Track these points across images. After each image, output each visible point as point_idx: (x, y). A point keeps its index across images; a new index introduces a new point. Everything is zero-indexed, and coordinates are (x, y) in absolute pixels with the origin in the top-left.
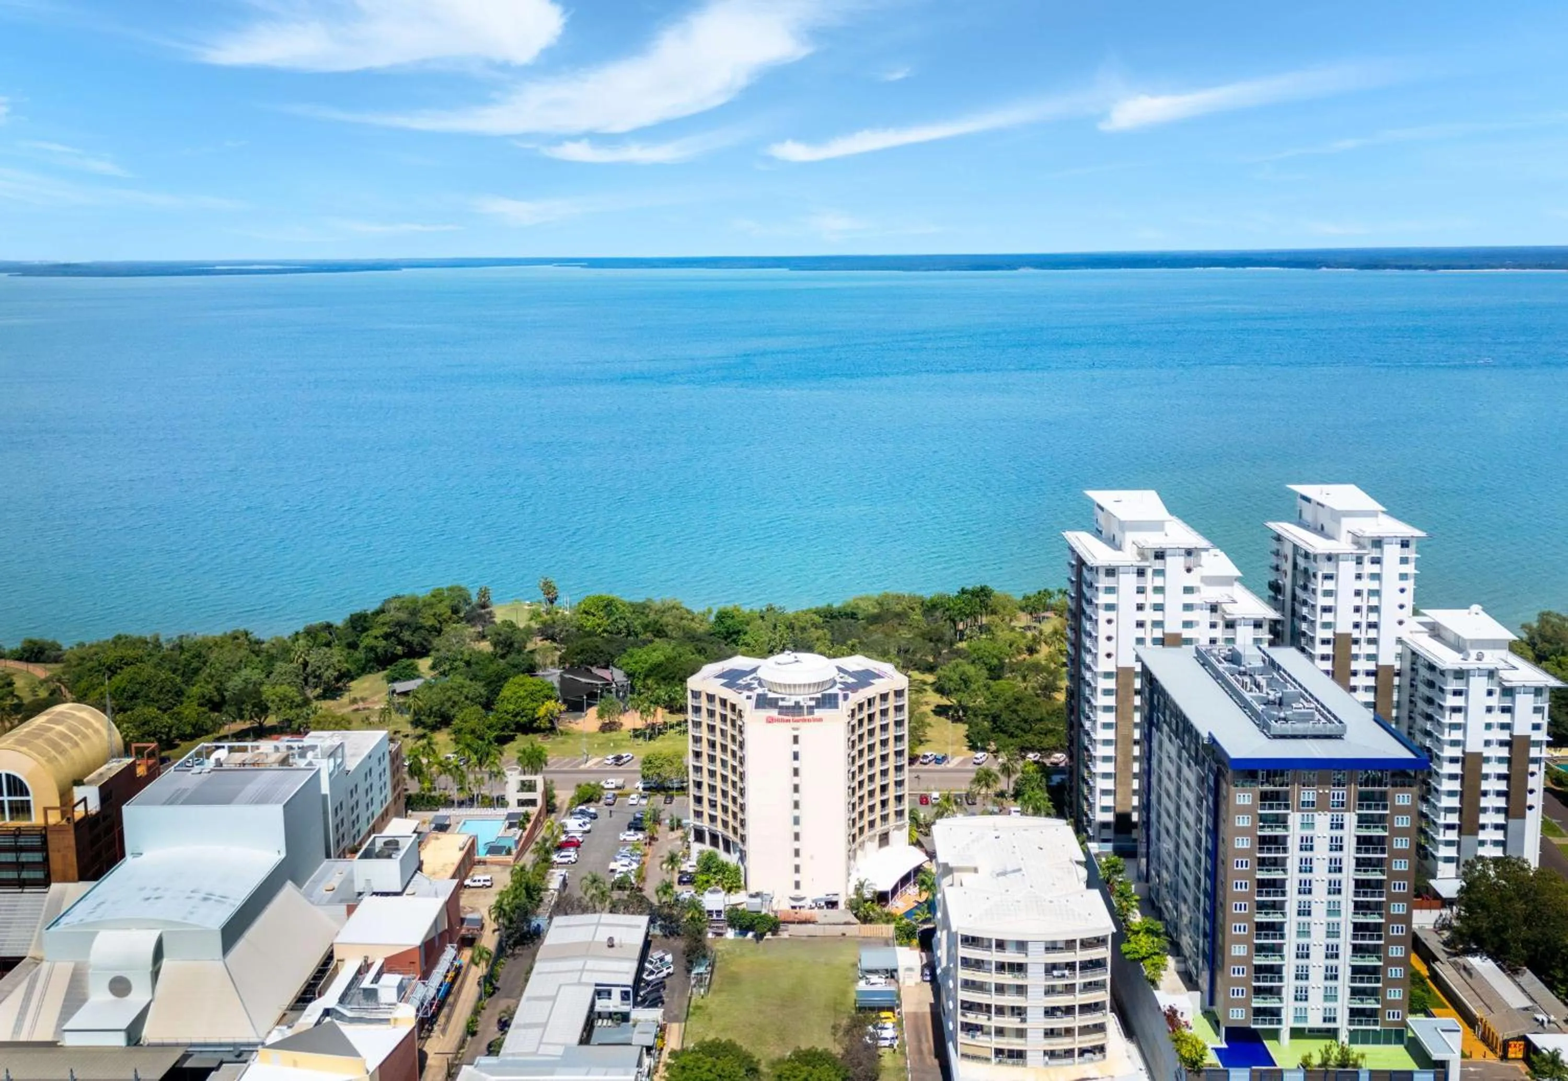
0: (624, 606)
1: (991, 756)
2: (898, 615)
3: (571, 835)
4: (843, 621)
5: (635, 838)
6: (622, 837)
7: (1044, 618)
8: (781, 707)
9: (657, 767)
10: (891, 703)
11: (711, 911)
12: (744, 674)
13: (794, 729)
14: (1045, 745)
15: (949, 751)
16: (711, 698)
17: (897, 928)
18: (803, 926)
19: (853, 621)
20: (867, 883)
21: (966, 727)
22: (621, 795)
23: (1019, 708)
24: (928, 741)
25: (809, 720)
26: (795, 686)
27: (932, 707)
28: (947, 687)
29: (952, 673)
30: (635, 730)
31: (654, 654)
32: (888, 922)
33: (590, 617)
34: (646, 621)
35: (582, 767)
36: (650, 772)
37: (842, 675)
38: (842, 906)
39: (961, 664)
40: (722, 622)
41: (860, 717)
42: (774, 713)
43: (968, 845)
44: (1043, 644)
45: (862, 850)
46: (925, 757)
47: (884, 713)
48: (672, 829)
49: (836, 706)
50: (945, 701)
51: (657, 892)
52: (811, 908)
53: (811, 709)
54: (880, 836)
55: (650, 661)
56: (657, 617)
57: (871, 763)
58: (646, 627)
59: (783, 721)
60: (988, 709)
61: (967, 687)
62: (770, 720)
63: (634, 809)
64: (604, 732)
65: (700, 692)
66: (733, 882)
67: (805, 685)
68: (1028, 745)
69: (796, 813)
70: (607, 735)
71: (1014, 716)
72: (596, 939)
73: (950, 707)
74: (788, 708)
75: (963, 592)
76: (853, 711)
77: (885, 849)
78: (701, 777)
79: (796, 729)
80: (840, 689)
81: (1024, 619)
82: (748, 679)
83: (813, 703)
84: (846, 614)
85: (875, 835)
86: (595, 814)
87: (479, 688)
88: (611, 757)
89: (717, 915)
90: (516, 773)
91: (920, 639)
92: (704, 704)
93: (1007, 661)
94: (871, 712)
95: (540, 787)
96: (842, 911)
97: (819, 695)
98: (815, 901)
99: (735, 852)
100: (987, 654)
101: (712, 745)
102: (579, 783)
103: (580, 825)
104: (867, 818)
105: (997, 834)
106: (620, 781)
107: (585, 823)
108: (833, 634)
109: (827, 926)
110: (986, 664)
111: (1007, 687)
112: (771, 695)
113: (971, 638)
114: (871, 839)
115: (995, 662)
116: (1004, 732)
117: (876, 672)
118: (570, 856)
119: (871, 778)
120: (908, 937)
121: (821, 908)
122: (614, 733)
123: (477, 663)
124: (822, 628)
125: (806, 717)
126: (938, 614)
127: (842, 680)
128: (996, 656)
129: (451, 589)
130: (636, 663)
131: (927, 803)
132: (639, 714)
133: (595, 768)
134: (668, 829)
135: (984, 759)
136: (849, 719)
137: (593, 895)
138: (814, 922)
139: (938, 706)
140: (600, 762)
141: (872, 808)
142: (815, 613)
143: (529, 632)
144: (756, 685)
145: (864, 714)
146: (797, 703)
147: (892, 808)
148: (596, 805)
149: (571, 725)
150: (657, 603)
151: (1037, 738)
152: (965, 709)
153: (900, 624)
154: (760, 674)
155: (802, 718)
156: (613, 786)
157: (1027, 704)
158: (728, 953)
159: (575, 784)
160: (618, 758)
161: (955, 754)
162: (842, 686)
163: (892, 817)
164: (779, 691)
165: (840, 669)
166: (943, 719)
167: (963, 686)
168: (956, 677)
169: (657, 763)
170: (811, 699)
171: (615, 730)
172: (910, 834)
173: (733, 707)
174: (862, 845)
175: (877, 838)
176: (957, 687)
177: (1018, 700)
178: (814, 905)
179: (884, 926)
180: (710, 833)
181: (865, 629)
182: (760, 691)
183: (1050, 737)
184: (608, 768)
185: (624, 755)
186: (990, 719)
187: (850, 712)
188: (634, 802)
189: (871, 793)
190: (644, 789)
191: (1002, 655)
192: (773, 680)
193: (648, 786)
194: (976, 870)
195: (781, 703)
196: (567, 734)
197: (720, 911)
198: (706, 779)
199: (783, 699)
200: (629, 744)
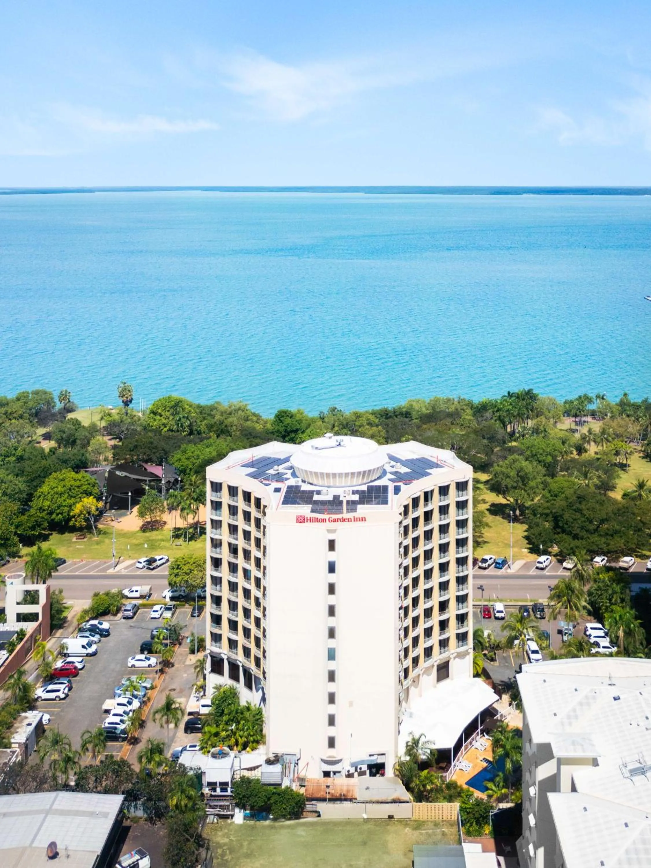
0: (191, 406)
1: (554, 559)
2: (450, 415)
3: (69, 659)
4: (397, 420)
5: (146, 663)
6: (131, 662)
7: (585, 422)
8: (317, 502)
9: (187, 574)
10: (453, 497)
11: (215, 784)
12: (278, 462)
13: (329, 531)
14: (612, 547)
15: (510, 553)
16: (233, 491)
17: (462, 809)
18: (338, 805)
19: (407, 420)
20: (423, 740)
21: (525, 527)
22: (145, 606)
23: (583, 507)
24: (485, 542)
25: (349, 520)
26: (334, 475)
27: (487, 506)
28: (504, 483)
29: (509, 470)
30: (177, 529)
31: (207, 450)
32: (450, 799)
33: (158, 417)
34: (213, 421)
35: (111, 571)
36: (178, 579)
37: (393, 463)
38: (389, 771)
39: (518, 460)
40: (282, 422)
41: (415, 515)
42: (305, 510)
43: (574, 710)
44: (592, 443)
45: (416, 687)
46: (484, 561)
47: (444, 510)
48: (192, 652)
49: (385, 502)
50: (501, 500)
51: (140, 758)
52: (350, 775)
53: (352, 505)
54: (438, 666)
55: (202, 457)
56: (222, 418)
57: (428, 574)
58: (210, 427)
59: (317, 520)
60: (548, 508)
61: (525, 485)
62: (301, 520)
63: (154, 624)
64: (144, 531)
65: (221, 484)
66: (249, 735)
67: (347, 474)
68: (595, 548)
69: (331, 643)
70: (147, 534)
71: (578, 515)
72: (34, 845)
73: (506, 505)
74: (323, 503)
75: (510, 395)
76: (406, 507)
77: (445, 683)
78: (221, 591)
79: (333, 531)
80: (391, 480)
81: (568, 423)
82: (281, 468)
83: (356, 497)
84: (401, 414)
85: (433, 666)
86: (107, 631)
87: (21, 484)
88: (143, 560)
89: (223, 790)
90: (17, 581)
91: (473, 436)
92: (225, 498)
93: (559, 458)
94: (428, 509)
95: (43, 599)
96: (389, 780)
97: (364, 488)
98: (355, 765)
99: (257, 690)
100: (541, 451)
101: (234, 550)
102: (97, 591)
103: (83, 647)
104: (423, 644)
105: (614, 692)
106: (145, 589)
107: (90, 645)
108: (387, 432)
109: (368, 805)
110: (540, 462)
111: (566, 484)
112: (305, 487)
113: (523, 436)
114: (427, 671)
115: (549, 459)
116: (569, 533)
117: (435, 460)
118: (58, 691)
119: (428, 593)
120: (478, 823)
121: (362, 774)
122: (155, 533)
123: (30, 459)
124: (377, 426)
125: (346, 515)
126: (488, 414)
127: (394, 470)
128: (550, 454)
129: (36, 393)
130: (188, 459)
131: (490, 617)
132: (179, 512)
133: (124, 572)
134: (187, 650)
135: (547, 563)
136: (401, 518)
137: (55, 761)
138: (351, 800)
139: (493, 505)
140: (132, 565)
141: (428, 632)
142: (372, 414)
143: (93, 430)
144: (289, 476)
145: (420, 512)
146: (336, 498)
147: (453, 630)
148: (112, 618)
149: (113, 524)
150: (225, 405)
151: (603, 540)
152: (522, 508)
153: (452, 424)
154: (293, 462)
155: (339, 516)
156: (137, 595)
157: (592, 503)
158: (232, 851)
159: (92, 594)
160: (151, 561)
161: (515, 558)
162: (393, 477)
163: (453, 641)
164: (315, 482)
165: (392, 458)
166: (499, 518)
167: (520, 484)
168: (513, 473)
169: (186, 568)
170: (354, 492)
171: (157, 529)
172: (475, 663)
173: (258, 501)
174: (416, 681)
175: (435, 668)
176: (515, 485)
177: (581, 498)
178: (352, 770)
179: (446, 805)
180: (229, 663)
181: (419, 427)
182: (292, 482)
183: (617, 538)
184: (139, 572)
185: (158, 558)
186: (550, 518)
187: (402, 509)
188: (156, 615)
189: (428, 613)
190: (172, 599)
191: (557, 453)
192: (309, 469)
193: (176, 594)
194: (595, 763)
195: (316, 497)
196: (105, 533)
197: (226, 784)
198: (225, 594)
199: (319, 493)
200: (167, 544)
